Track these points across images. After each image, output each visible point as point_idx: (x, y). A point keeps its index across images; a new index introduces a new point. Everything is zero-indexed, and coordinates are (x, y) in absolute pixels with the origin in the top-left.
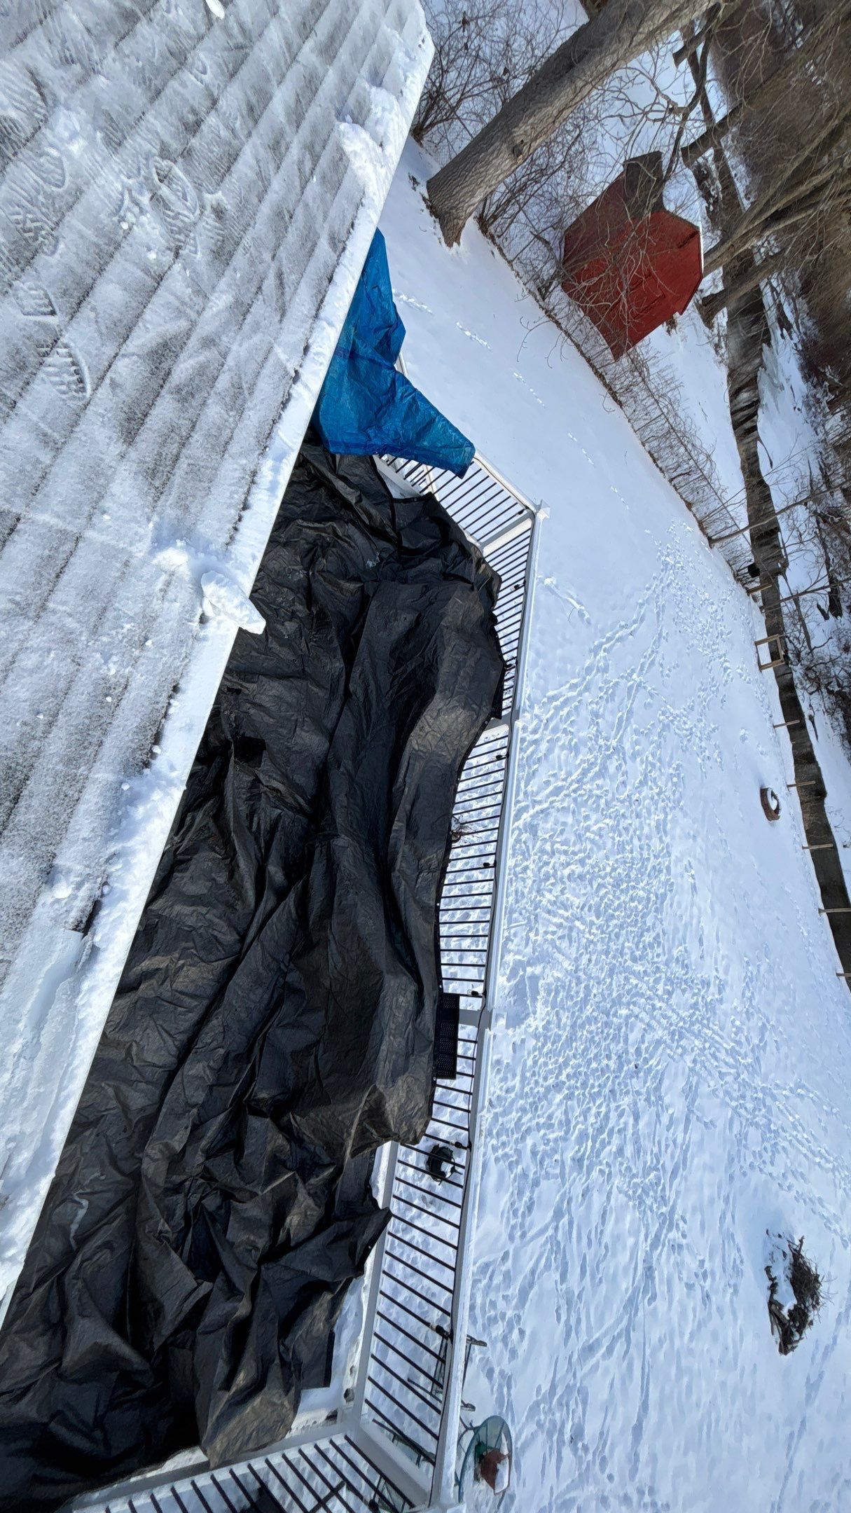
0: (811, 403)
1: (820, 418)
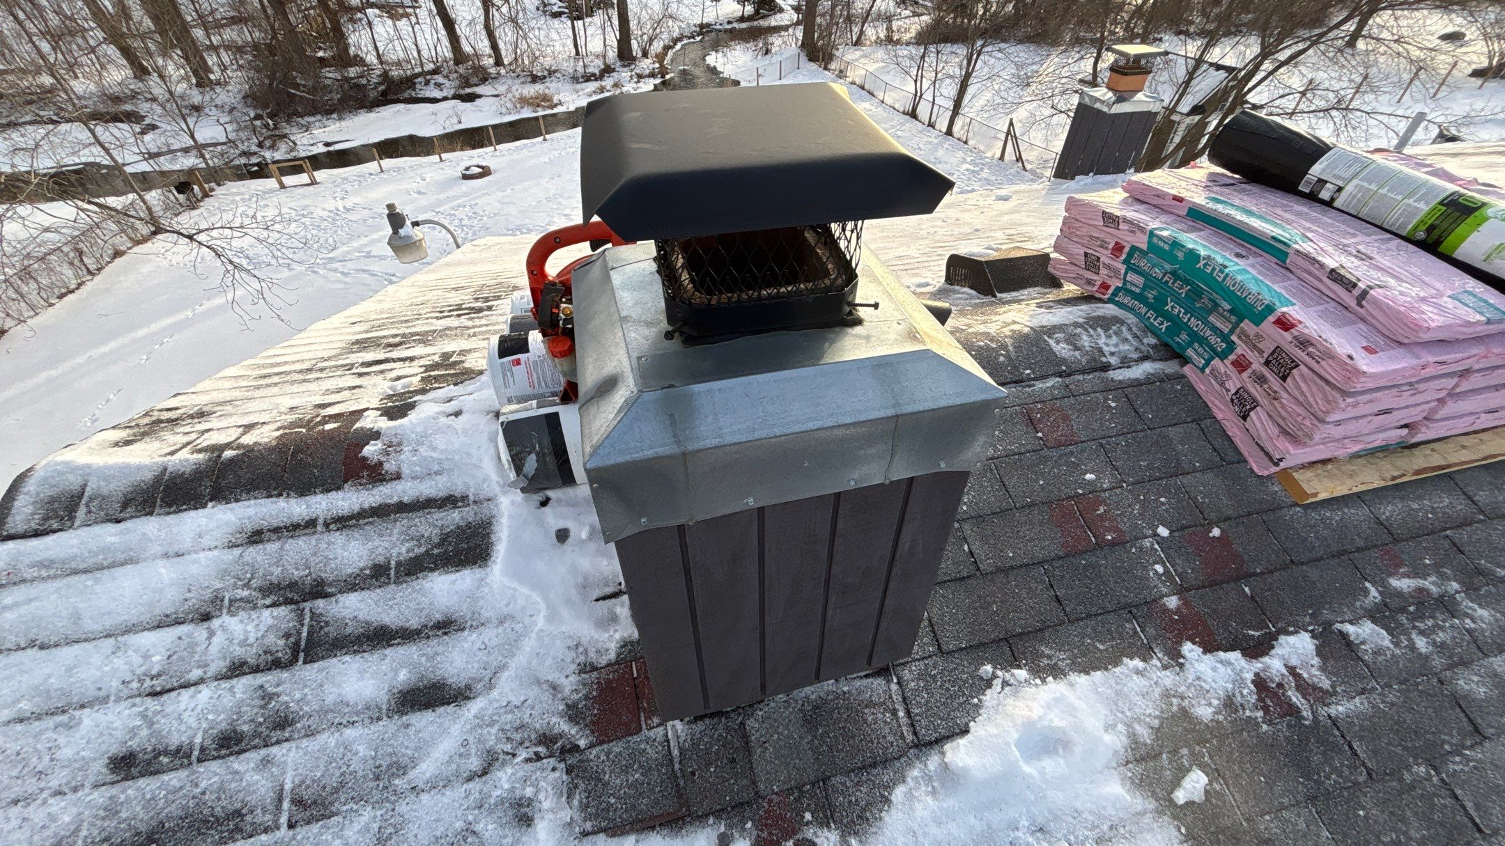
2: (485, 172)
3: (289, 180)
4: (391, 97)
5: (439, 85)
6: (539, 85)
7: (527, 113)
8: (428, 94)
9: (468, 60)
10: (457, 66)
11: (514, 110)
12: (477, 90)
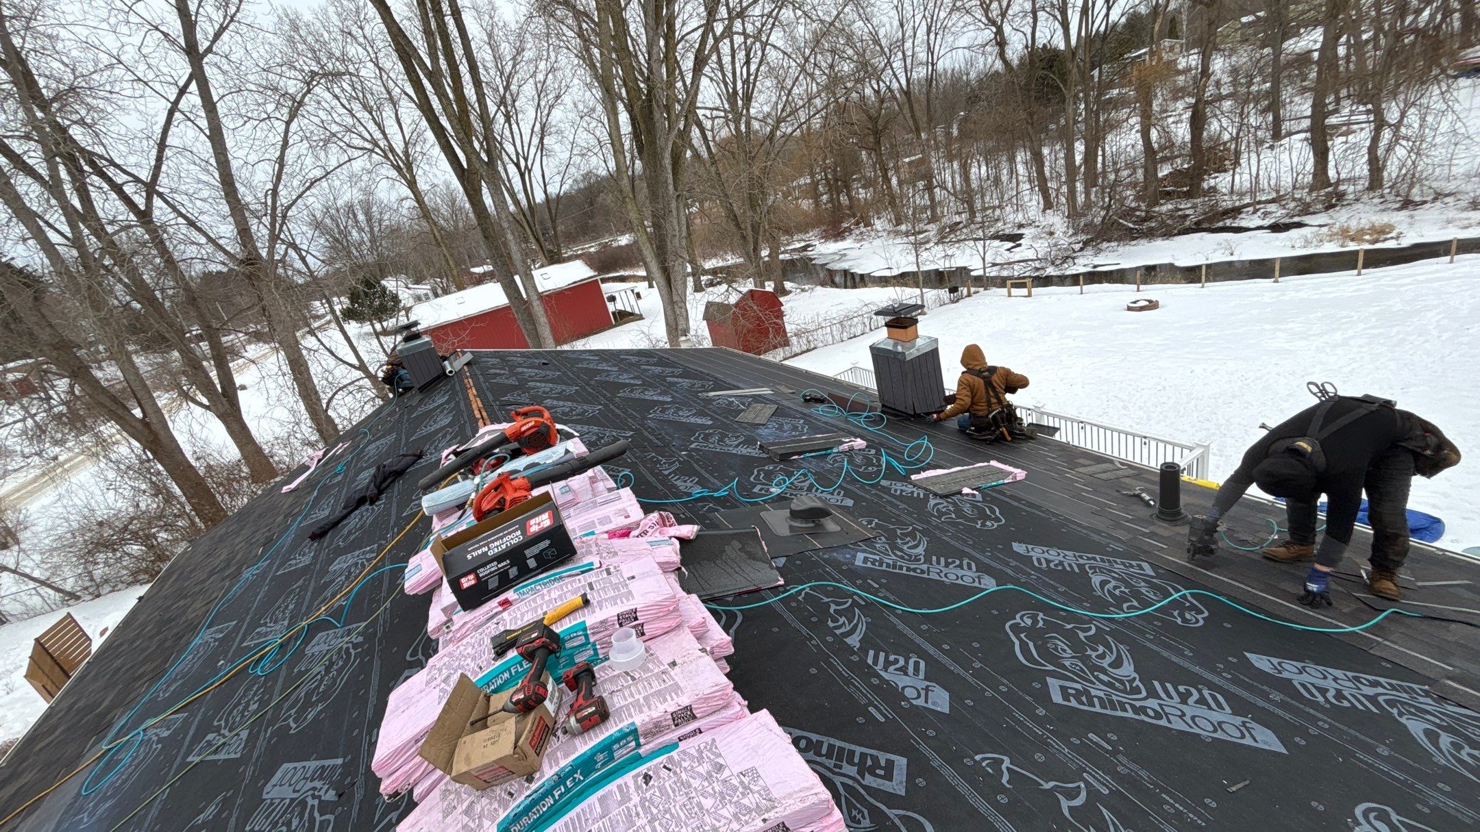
0: (861, 238)
1: (873, 234)
2: (1152, 305)
3: (1014, 291)
4: (1205, 226)
5: (1266, 214)
6: (1404, 213)
7: (1330, 248)
8: (1244, 224)
9: (1330, 185)
10: (1311, 191)
11: (1315, 243)
12: (1306, 219)
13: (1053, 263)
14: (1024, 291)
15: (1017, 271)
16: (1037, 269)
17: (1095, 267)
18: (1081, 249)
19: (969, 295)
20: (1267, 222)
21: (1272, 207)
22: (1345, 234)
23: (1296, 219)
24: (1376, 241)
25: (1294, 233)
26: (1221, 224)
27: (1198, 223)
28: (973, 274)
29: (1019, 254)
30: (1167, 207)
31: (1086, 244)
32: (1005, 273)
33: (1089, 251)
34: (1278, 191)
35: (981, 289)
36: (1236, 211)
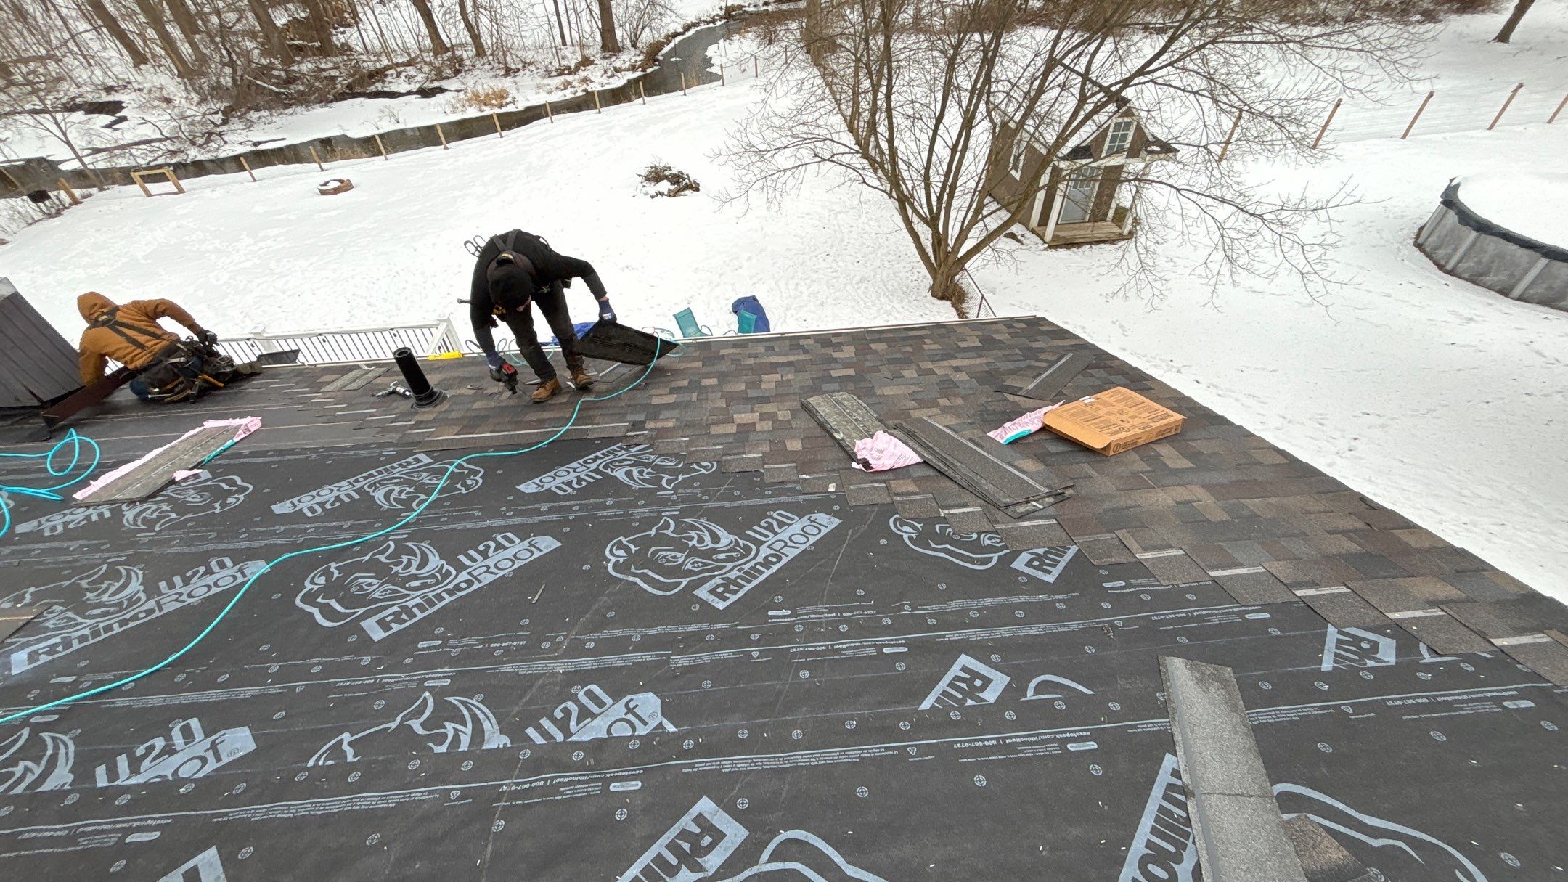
2: (345, 186)
3: (153, 187)
4: (358, 90)
5: (409, 78)
6: (509, 79)
7: (473, 113)
8: (394, 88)
9: (447, 50)
10: (435, 56)
11: (460, 109)
12: (444, 84)
13: (193, 143)
14: (168, 186)
15: (141, 157)
16: (174, 153)
17: (256, 144)
18: (225, 122)
19: (76, 202)
20: (414, 87)
21: (411, 71)
22: (477, 99)
23: (436, 84)
24: (501, 106)
25: (439, 98)
26: (372, 88)
27: (349, 86)
28: (63, 167)
29: (128, 132)
30: (306, 66)
31: (228, 114)
32: (122, 163)
33: (236, 124)
34: (409, 54)
35: (94, 191)
36: (379, 74)
